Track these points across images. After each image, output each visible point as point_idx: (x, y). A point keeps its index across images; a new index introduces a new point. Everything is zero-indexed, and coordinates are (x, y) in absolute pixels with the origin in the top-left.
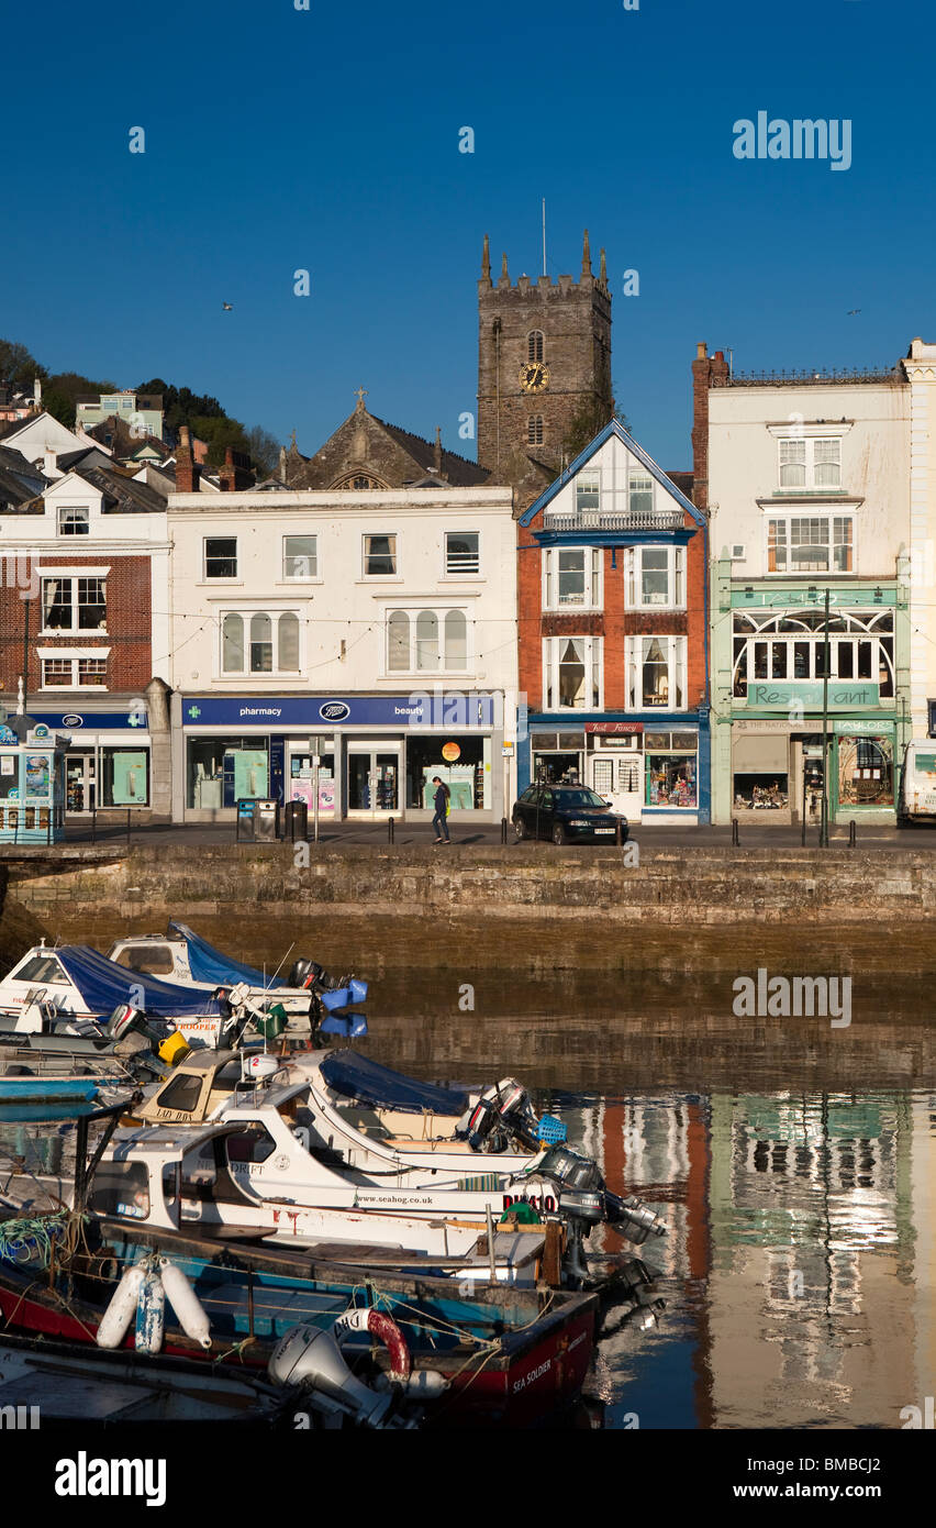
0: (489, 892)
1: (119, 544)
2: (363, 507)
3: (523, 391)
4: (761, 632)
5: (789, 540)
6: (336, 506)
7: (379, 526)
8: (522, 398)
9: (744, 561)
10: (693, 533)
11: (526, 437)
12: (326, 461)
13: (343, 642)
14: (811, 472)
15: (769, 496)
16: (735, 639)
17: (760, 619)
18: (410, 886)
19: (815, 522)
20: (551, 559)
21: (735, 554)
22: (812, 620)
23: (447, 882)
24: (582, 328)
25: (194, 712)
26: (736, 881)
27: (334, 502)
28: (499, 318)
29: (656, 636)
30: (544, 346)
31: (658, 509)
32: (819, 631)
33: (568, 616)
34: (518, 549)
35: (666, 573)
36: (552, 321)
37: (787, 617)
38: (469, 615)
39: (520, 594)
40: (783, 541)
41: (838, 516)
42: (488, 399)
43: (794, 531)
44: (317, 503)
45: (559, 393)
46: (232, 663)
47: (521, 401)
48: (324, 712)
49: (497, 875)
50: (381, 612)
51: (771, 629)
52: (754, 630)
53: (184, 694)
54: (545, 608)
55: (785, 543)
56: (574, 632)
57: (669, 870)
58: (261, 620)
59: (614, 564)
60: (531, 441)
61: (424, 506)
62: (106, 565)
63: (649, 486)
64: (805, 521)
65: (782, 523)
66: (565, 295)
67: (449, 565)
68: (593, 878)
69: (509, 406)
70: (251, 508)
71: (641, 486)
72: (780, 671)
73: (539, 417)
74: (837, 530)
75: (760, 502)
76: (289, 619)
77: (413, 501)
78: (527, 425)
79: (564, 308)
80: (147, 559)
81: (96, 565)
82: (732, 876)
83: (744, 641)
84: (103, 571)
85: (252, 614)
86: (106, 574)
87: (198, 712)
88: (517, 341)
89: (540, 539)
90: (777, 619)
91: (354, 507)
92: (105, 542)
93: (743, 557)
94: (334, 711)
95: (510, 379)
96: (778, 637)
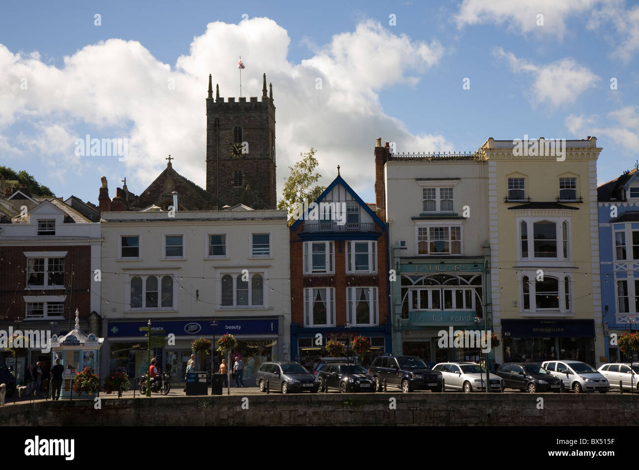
0: (327, 418)
1: (73, 238)
2: (209, 220)
3: (231, 158)
4: (416, 285)
5: (429, 238)
6: (194, 219)
7: (216, 230)
8: (231, 161)
9: (406, 249)
10: (381, 234)
11: (233, 182)
12: (150, 195)
13: (197, 291)
14: (438, 204)
15: (417, 215)
16: (402, 288)
17: (415, 278)
18: (286, 416)
19: (441, 229)
20: (308, 247)
21: (402, 245)
22: (440, 279)
23: (305, 413)
24: (263, 125)
25: (115, 330)
26: (451, 409)
27: (193, 217)
28: (218, 119)
29: (363, 287)
30: (243, 134)
31: (362, 222)
32: (445, 284)
33: (318, 277)
34: (290, 242)
35: (368, 255)
36: (247, 121)
37: (429, 277)
38: (265, 276)
39: (292, 265)
40: (426, 238)
41: (453, 226)
42: (212, 162)
43: (431, 234)
44: (184, 218)
45: (251, 159)
46: (135, 304)
47: (230, 163)
48: (187, 328)
49: (330, 408)
50: (218, 275)
51: (420, 283)
52: (411, 284)
53: (110, 320)
54: (305, 273)
55: (427, 240)
56: (320, 285)
57: (418, 404)
58: (152, 280)
59: (340, 249)
60: (236, 184)
61: (241, 220)
62: (65, 250)
63: (357, 210)
64: (436, 229)
65: (425, 229)
66: (253, 107)
67: (253, 250)
68: (379, 409)
69: (223, 165)
70: (147, 220)
71: (353, 210)
72: (425, 305)
73: (240, 172)
74: (453, 233)
75: (413, 219)
76: (168, 280)
77: (235, 217)
78: (233, 176)
79: (254, 115)
80: (89, 248)
81: (59, 250)
82: (450, 407)
83: (406, 290)
84: (63, 254)
85: (147, 277)
86: (65, 256)
87: (117, 330)
88: (228, 132)
89: (302, 237)
90: (423, 278)
91: (204, 220)
92: (65, 238)
93: (406, 247)
94: (192, 327)
95: (224, 151)
96: (424, 287)
